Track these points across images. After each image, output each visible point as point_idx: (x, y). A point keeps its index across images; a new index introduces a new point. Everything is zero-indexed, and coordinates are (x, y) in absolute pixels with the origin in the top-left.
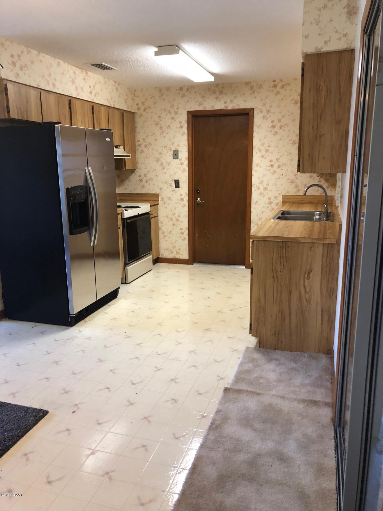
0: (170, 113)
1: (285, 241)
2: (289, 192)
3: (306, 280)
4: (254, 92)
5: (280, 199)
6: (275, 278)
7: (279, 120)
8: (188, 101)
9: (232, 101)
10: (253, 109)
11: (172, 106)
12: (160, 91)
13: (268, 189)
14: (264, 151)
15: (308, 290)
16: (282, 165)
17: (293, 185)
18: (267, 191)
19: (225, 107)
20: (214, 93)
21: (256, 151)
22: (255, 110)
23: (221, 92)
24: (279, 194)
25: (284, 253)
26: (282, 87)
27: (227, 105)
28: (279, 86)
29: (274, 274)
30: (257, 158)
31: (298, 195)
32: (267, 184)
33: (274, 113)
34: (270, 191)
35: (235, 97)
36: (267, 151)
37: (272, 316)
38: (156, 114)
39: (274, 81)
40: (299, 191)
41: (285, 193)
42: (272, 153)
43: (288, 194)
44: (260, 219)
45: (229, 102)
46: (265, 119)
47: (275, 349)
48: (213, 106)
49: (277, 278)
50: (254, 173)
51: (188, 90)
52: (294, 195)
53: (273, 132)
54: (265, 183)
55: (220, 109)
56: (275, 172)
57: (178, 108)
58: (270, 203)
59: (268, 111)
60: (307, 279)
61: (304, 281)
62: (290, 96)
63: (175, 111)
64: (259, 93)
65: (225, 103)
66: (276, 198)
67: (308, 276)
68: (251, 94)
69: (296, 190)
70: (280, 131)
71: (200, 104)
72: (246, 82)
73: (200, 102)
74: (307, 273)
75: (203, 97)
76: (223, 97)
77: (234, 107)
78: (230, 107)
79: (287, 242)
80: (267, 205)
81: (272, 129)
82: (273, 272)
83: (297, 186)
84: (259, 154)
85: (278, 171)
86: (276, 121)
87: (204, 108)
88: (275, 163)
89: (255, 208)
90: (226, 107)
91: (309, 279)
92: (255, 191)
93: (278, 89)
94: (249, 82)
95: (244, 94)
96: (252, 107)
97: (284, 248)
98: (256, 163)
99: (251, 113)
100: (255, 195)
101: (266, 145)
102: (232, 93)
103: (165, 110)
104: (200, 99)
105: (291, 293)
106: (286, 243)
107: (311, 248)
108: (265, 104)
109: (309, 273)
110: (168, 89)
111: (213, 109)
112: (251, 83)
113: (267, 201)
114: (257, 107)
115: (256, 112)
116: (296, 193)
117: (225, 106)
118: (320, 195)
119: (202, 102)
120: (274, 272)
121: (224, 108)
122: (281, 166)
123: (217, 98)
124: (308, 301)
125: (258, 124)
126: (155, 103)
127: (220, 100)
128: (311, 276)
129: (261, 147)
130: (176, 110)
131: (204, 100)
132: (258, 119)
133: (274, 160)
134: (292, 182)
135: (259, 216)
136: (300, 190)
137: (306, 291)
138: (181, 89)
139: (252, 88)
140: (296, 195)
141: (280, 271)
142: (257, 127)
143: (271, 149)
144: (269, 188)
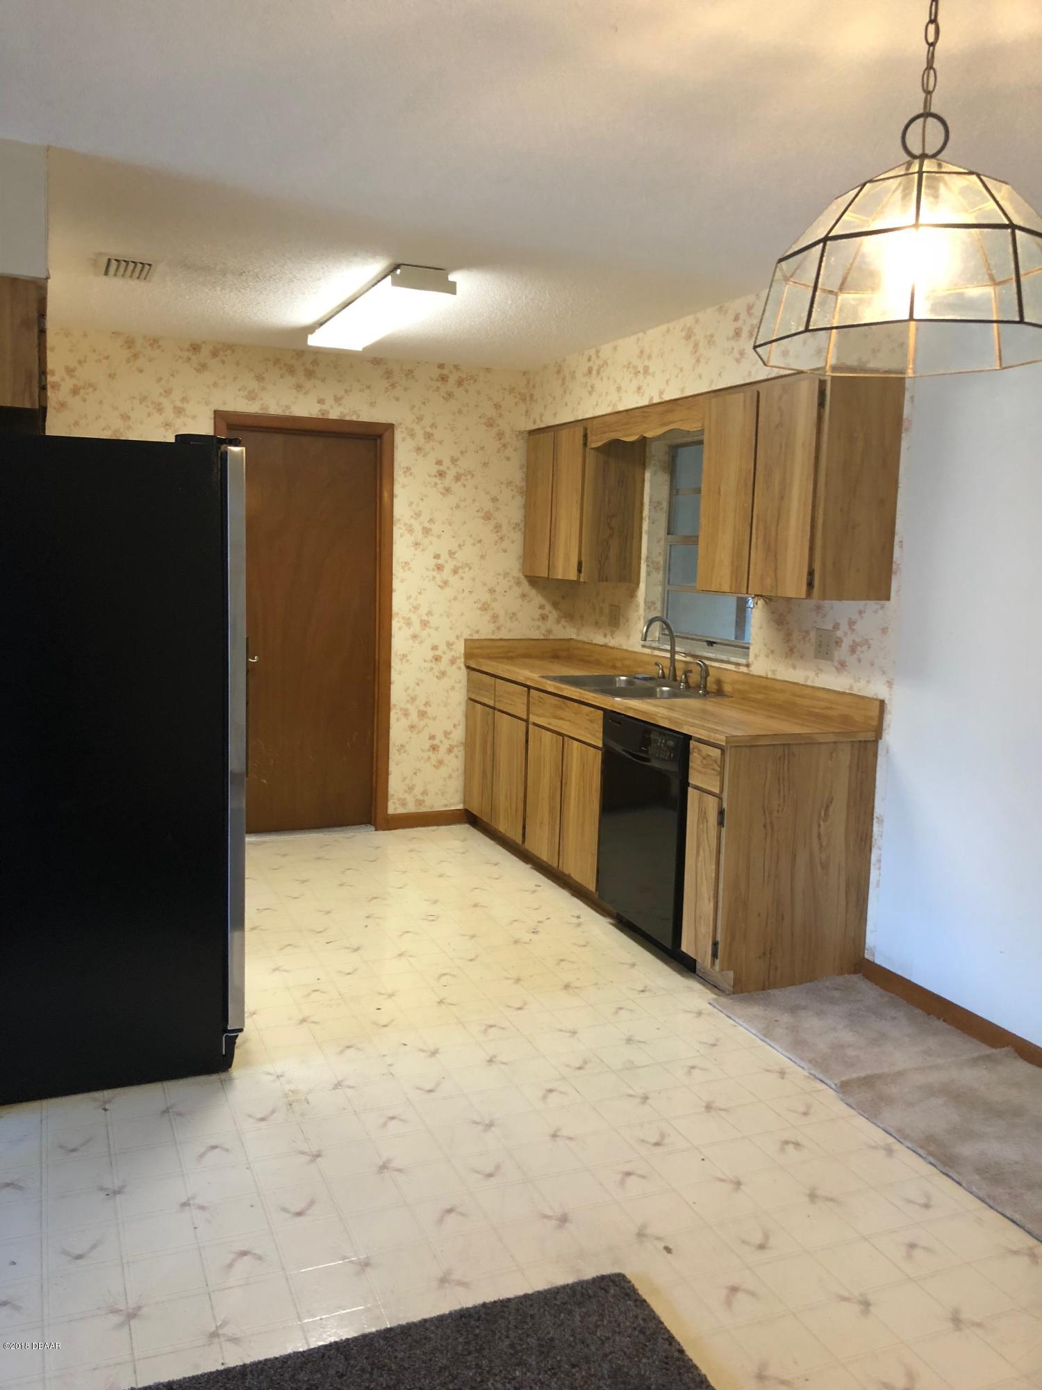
0: (160, 409)
1: (789, 744)
2: (477, 632)
3: (822, 823)
4: (393, 386)
5: (460, 648)
6: (769, 826)
7: (454, 461)
8: (215, 384)
9: (337, 399)
10: (390, 427)
11: (168, 392)
12: (130, 343)
13: (431, 624)
14: (421, 532)
15: (824, 844)
16: (462, 567)
17: (487, 617)
18: (428, 630)
19: (320, 413)
20: (291, 371)
21: (401, 531)
22: (397, 429)
23: (310, 374)
24: (457, 637)
25: (786, 768)
26: (460, 383)
27: (324, 407)
28: (453, 379)
29: (765, 818)
30: (403, 548)
31: (498, 638)
32: (430, 613)
33: (441, 442)
34: (437, 629)
35: (346, 391)
36: (426, 531)
37: (759, 915)
38: (116, 408)
39: (441, 366)
40: (499, 628)
41: (470, 635)
42: (439, 537)
43: (476, 637)
44: (412, 698)
45: (330, 401)
46: (422, 455)
47: (763, 989)
48: (288, 407)
49: (772, 828)
50: (396, 584)
51: (215, 354)
52: (489, 637)
53: (440, 486)
54: (423, 611)
55: (307, 416)
56: (446, 583)
57: (184, 400)
58: (437, 659)
59: (429, 436)
60: (824, 821)
61: (819, 826)
62: (477, 406)
63: (175, 407)
64: (406, 389)
65: (321, 401)
66: (449, 645)
67: (825, 814)
68: (387, 390)
69: (492, 627)
70: (456, 487)
71: (252, 397)
72: (375, 358)
73: (250, 392)
74: (825, 806)
75: (260, 378)
76: (315, 387)
77: (345, 416)
78: (334, 414)
79: (793, 744)
80: (428, 665)
81: (437, 480)
82: (764, 813)
83: (495, 618)
84: (409, 539)
85: (453, 580)
86: (447, 462)
87: (262, 409)
88: (446, 562)
89: (400, 673)
90: (323, 414)
91: (827, 821)
92: (400, 629)
93: (451, 385)
94: (381, 359)
95: (369, 387)
96: (390, 421)
97: (786, 758)
98: (401, 560)
99: (386, 436)
100: (400, 639)
101: (425, 518)
102: (339, 381)
103: (143, 399)
104: (253, 385)
105: (795, 856)
106: (789, 749)
107: (831, 753)
108: (420, 419)
109: (828, 807)
110: (155, 342)
111: (287, 413)
112: (386, 364)
113: (430, 654)
114: (401, 424)
115: (399, 436)
116: (493, 633)
117: (320, 411)
118: (542, 637)
119: (256, 391)
120: (767, 815)
121: (317, 414)
122: (460, 570)
123: (299, 387)
124: (825, 866)
125: (404, 465)
126: (112, 376)
127: (306, 393)
128: (831, 813)
129: (412, 521)
130: (178, 404)
131: (263, 389)
132: (403, 452)
133: (444, 555)
134: (485, 607)
135: (410, 692)
136: (503, 628)
137: (821, 846)
138: (195, 348)
139: (388, 374)
140: (493, 637)
141: (778, 811)
142: (402, 472)
143: (436, 528)
144: (434, 621)
